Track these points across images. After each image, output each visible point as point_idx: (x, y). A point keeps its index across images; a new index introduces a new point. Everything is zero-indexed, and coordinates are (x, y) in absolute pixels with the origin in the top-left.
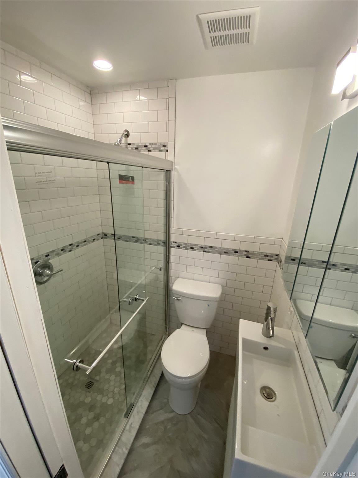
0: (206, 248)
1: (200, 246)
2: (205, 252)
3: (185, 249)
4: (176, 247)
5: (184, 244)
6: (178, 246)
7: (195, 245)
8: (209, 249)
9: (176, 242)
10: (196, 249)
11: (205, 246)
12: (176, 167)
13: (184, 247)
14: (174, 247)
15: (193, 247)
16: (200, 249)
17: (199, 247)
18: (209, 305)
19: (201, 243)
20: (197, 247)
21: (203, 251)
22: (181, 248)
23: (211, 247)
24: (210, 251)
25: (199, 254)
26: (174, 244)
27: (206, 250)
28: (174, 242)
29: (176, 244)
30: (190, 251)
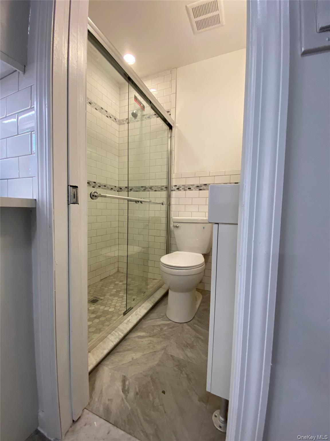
0: (201, 186)
1: (196, 185)
2: (201, 190)
3: (183, 190)
4: (176, 190)
5: (183, 186)
6: (178, 189)
7: (192, 185)
8: (204, 187)
9: (176, 186)
10: (193, 188)
11: (200, 184)
12: (176, 125)
13: (183, 189)
14: (174, 190)
15: (190, 187)
16: (196, 188)
17: (195, 187)
18: (204, 228)
19: (197, 182)
20: (193, 187)
21: (198, 190)
22: (180, 190)
23: (206, 185)
24: (205, 188)
25: (195, 193)
26: (174, 187)
27: (201, 188)
28: (174, 186)
29: (176, 187)
30: (188, 192)
